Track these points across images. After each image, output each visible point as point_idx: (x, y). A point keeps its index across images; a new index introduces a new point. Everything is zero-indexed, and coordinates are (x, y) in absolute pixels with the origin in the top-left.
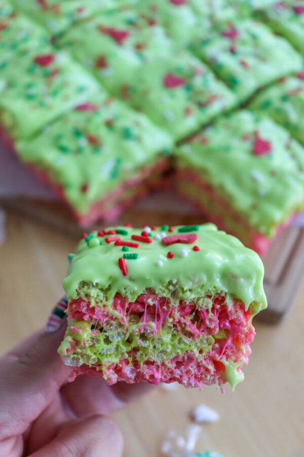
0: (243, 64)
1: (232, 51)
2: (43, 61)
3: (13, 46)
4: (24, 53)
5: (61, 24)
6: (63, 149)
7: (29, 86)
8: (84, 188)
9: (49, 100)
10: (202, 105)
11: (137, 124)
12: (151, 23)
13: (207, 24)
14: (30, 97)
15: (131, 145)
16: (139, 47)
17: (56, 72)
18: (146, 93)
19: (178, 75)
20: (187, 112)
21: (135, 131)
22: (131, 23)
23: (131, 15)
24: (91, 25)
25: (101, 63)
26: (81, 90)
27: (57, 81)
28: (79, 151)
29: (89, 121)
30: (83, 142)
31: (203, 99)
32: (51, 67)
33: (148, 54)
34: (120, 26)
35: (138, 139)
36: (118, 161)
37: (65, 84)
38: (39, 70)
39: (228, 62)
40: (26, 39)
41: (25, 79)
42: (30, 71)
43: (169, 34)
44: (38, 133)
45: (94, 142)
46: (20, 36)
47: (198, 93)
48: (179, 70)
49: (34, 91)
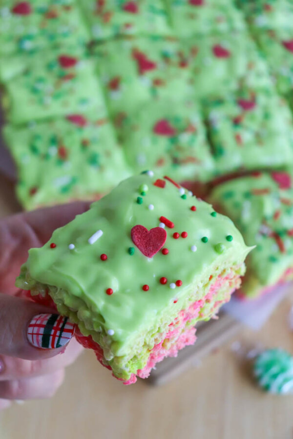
0: (238, 138)
1: (236, 122)
2: (67, 62)
3: (52, 37)
4: (56, 47)
5: (104, 32)
6: (34, 149)
7: (40, 80)
8: (33, 191)
9: (49, 100)
10: (176, 162)
11: (108, 154)
12: (183, 64)
13: (234, 86)
14: (34, 91)
15: (92, 172)
16: (157, 82)
17: (70, 77)
18: (134, 128)
19: (172, 124)
20: (160, 162)
21: (102, 160)
22: (166, 57)
23: (171, 48)
24: (127, 45)
25: (114, 84)
26: (83, 101)
27: (67, 85)
28: (46, 157)
29: (69, 133)
30: (54, 151)
31: (180, 156)
32: (69, 71)
33: (162, 92)
34: (153, 56)
35: (101, 168)
36: (74, 181)
37: (71, 91)
38: (57, 69)
39: (225, 131)
40: (65, 35)
41: (40, 72)
42: (49, 67)
43: (192, 82)
44: (25, 125)
45: (63, 154)
46: (62, 29)
47: (179, 149)
48: (177, 120)
49: (41, 87)
